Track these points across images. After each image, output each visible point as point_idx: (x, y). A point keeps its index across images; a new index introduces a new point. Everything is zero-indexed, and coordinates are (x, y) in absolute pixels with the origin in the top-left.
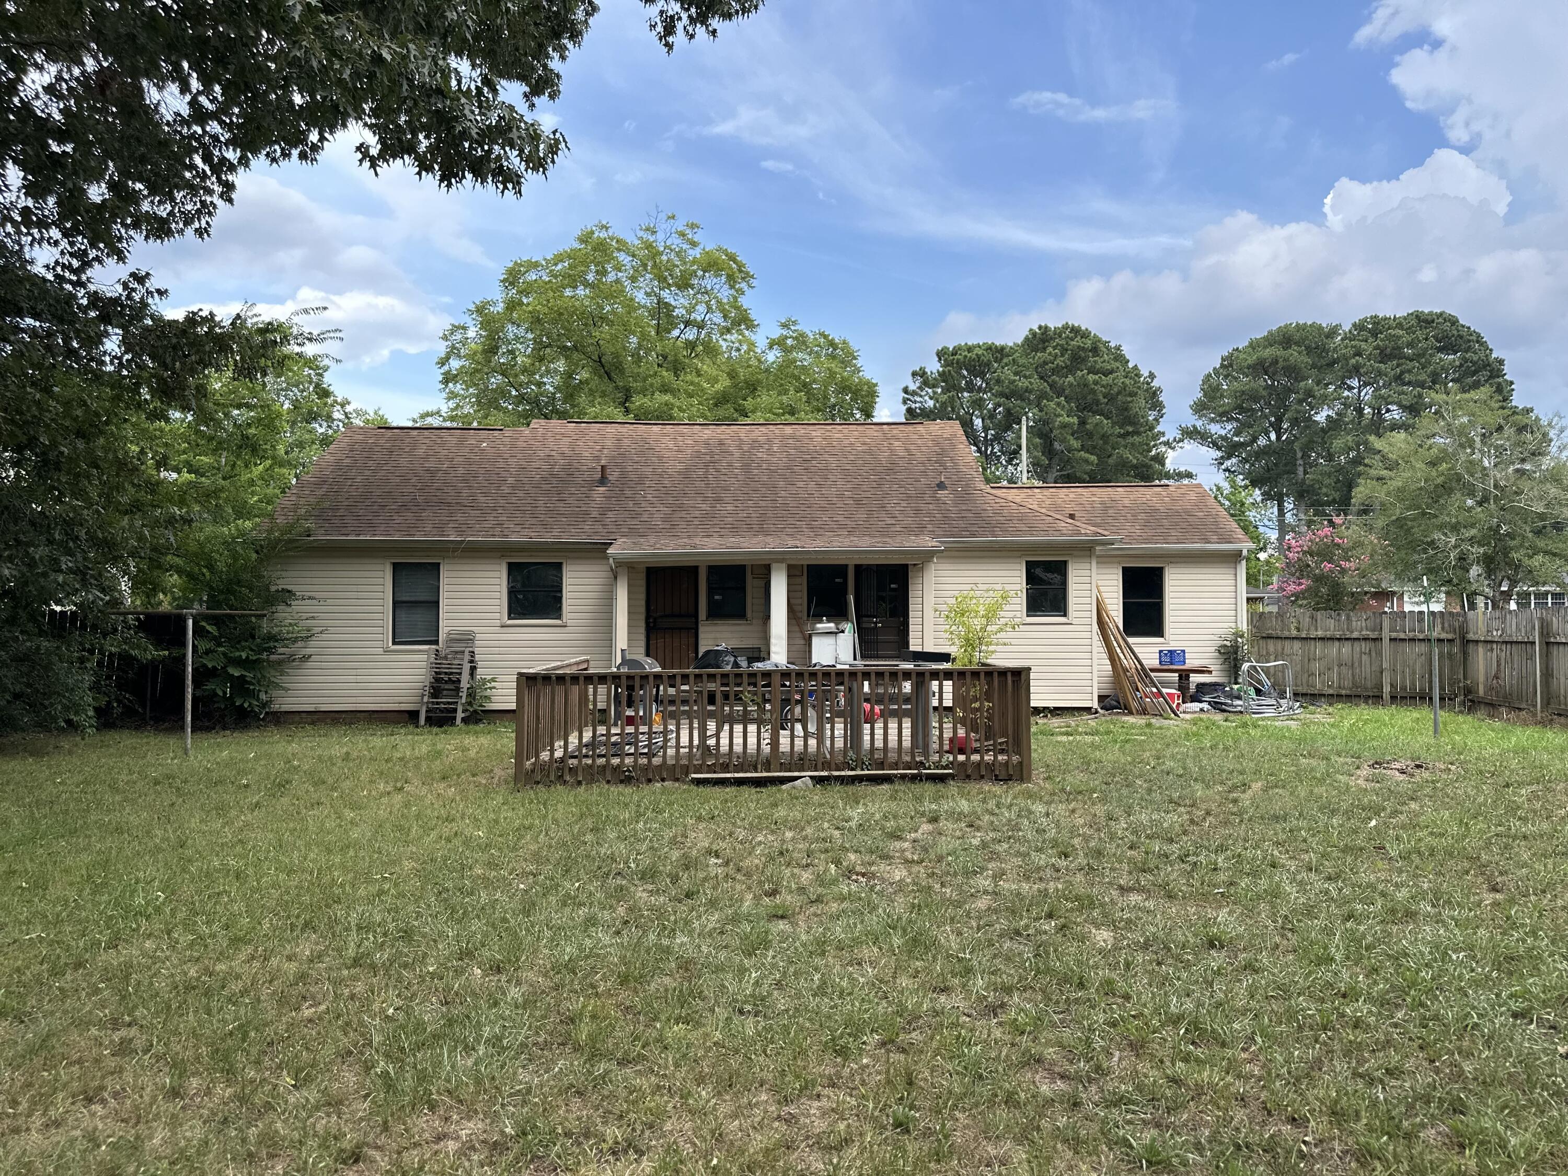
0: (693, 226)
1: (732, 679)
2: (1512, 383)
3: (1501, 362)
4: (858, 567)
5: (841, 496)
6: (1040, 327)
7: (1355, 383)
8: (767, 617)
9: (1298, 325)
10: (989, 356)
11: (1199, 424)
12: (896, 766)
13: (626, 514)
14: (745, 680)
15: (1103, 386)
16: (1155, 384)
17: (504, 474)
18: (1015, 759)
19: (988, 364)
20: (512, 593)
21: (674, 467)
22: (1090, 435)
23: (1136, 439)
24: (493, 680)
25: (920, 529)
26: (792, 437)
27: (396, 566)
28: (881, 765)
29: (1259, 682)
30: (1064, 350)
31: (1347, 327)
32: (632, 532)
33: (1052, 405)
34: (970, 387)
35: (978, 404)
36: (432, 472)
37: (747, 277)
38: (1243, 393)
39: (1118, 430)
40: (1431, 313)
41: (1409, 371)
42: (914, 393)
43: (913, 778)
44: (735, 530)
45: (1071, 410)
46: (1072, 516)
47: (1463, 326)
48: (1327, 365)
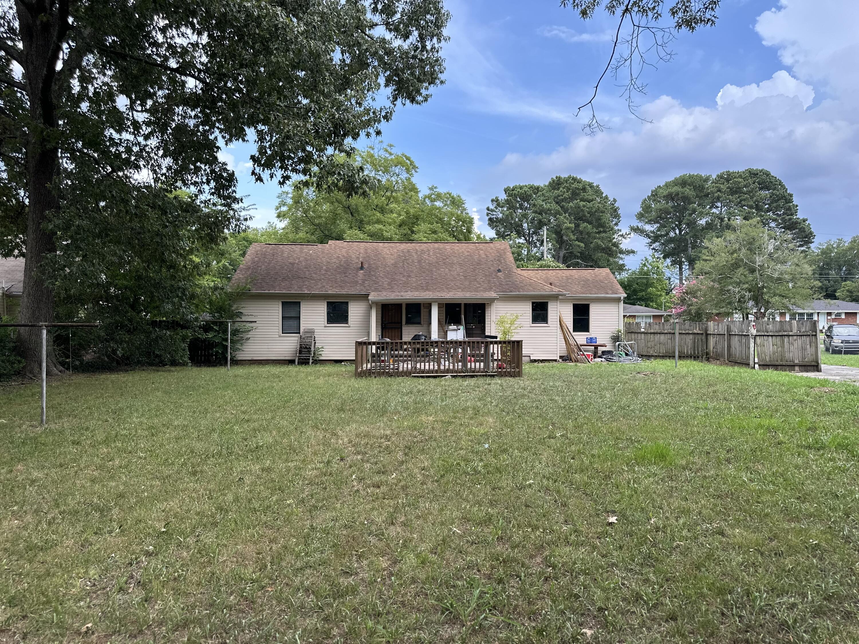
0: (391, 146)
1: (425, 344)
2: (797, 206)
3: (791, 195)
4: (465, 304)
5: (459, 275)
6: (557, 177)
7: (719, 204)
8: (430, 323)
9: (690, 175)
10: (530, 192)
11: (640, 225)
12: (478, 372)
13: (373, 282)
14: (429, 344)
15: (588, 208)
16: (616, 205)
17: (321, 265)
18: (517, 370)
19: (531, 196)
20: (328, 313)
21: (390, 261)
22: (581, 233)
23: (603, 235)
24: (322, 348)
25: (490, 289)
26: (438, 249)
27: (283, 303)
28: (474, 372)
29: (628, 351)
30: (568, 189)
31: (714, 177)
32: (376, 290)
33: (562, 217)
34: (521, 207)
35: (525, 216)
36: (293, 264)
37: (415, 167)
38: (661, 210)
39: (595, 230)
40: (757, 170)
41: (744, 200)
42: (492, 211)
43: (483, 375)
44: (416, 289)
45: (571, 220)
46: (551, 284)
47: (773, 177)
48: (705, 196)
